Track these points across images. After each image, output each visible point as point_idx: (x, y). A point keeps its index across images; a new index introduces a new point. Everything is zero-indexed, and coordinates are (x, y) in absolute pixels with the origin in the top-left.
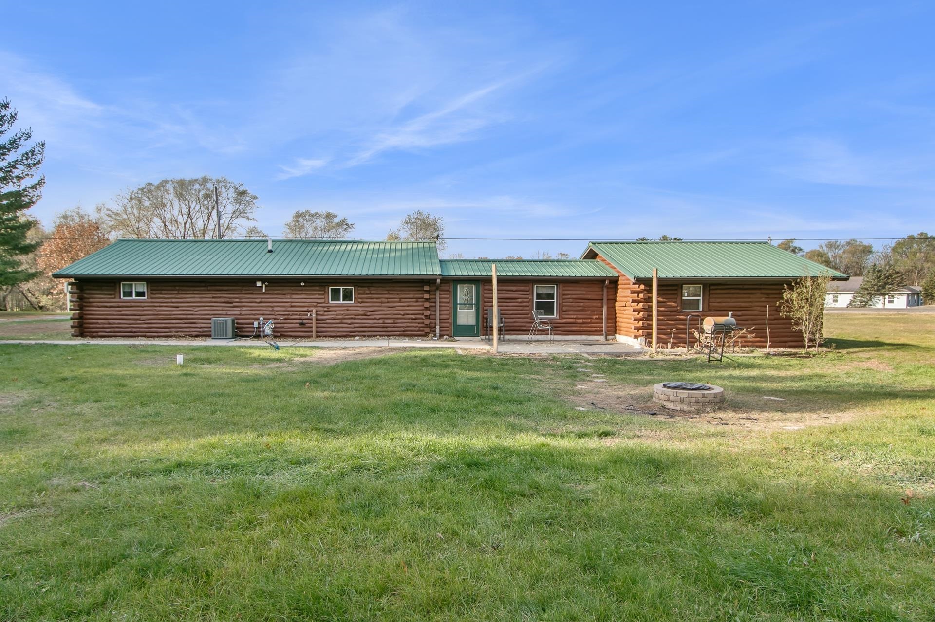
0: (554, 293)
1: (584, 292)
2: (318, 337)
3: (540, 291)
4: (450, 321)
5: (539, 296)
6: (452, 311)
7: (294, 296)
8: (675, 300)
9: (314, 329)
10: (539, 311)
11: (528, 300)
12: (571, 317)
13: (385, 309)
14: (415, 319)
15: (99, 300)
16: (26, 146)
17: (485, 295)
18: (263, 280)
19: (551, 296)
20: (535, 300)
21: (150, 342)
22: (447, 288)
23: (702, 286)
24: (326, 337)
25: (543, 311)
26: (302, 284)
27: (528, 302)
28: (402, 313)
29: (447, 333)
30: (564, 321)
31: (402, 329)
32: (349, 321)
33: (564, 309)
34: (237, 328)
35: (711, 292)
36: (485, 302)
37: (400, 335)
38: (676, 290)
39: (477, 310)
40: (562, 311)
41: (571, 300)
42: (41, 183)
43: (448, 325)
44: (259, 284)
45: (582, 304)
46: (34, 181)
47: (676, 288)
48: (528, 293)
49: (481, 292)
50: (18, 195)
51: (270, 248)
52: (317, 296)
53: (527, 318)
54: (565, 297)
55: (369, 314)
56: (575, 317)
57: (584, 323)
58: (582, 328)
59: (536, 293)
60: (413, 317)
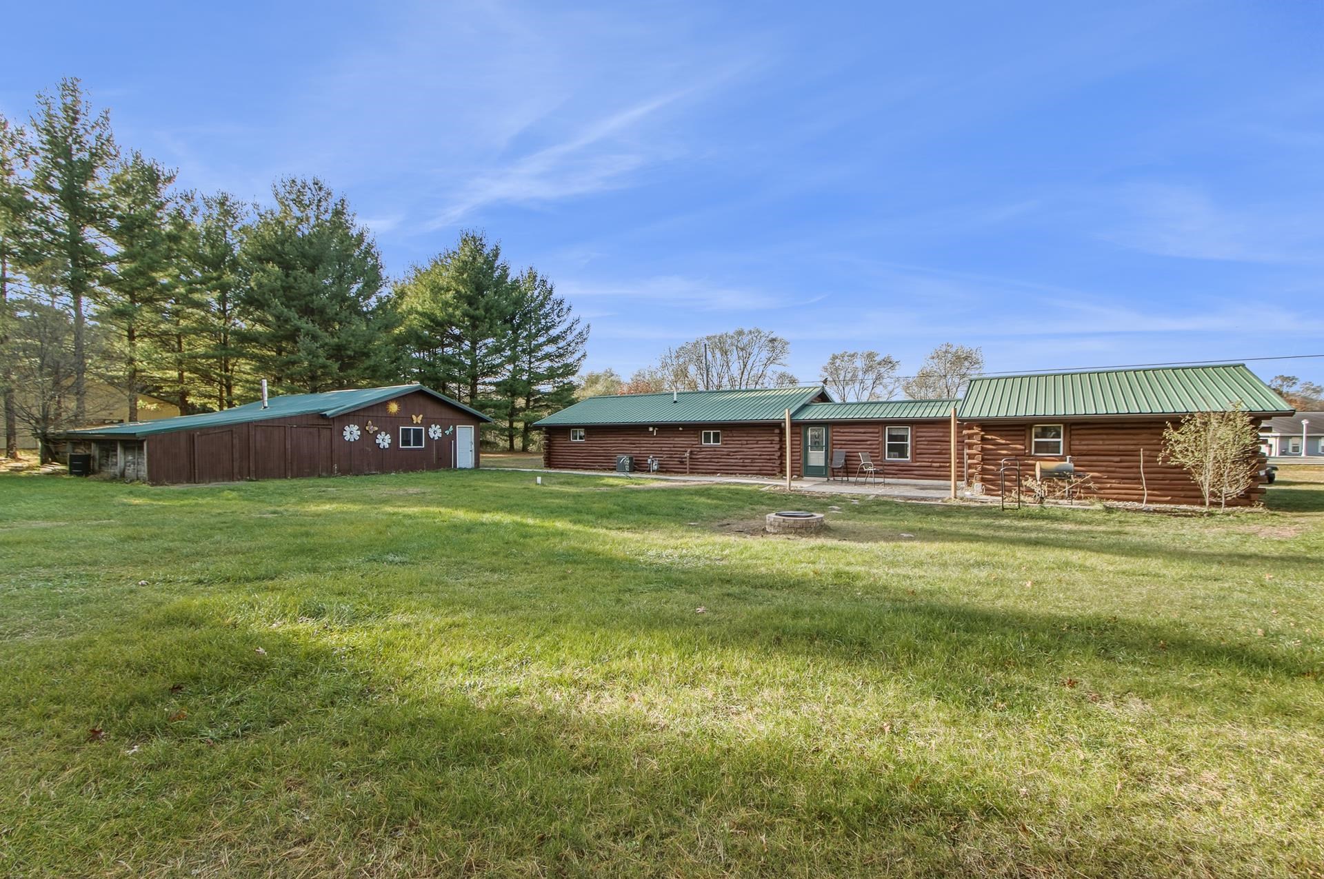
0: (907, 436)
1: (941, 434)
2: (691, 473)
3: (894, 433)
4: (800, 461)
5: (891, 438)
6: (802, 452)
7: (676, 439)
8: (1021, 442)
9: (688, 466)
10: (892, 453)
11: (877, 442)
12: (924, 461)
13: (745, 450)
14: (770, 459)
15: (559, 441)
16: (578, 328)
17: (834, 438)
18: (654, 426)
19: (903, 438)
20: (887, 442)
21: (587, 473)
22: (798, 431)
23: (1062, 425)
24: (698, 473)
25: (897, 453)
26: (681, 429)
27: (878, 444)
28: (759, 453)
29: (798, 473)
30: (918, 464)
31: (758, 468)
32: (716, 460)
33: (918, 451)
34: (635, 464)
35: (1073, 432)
36: (833, 444)
37: (757, 474)
38: (1024, 430)
39: (826, 451)
40: (914, 454)
41: (926, 443)
42: (584, 356)
43: (798, 465)
44: (651, 429)
45: (939, 447)
46: (576, 356)
47: (1023, 428)
48: (877, 435)
49: (830, 435)
50: (566, 366)
51: (675, 399)
52: (693, 439)
53: (878, 460)
54: (918, 439)
55: (732, 454)
56: (930, 460)
57: (940, 467)
58: (939, 473)
59: (889, 435)
60: (768, 457)
